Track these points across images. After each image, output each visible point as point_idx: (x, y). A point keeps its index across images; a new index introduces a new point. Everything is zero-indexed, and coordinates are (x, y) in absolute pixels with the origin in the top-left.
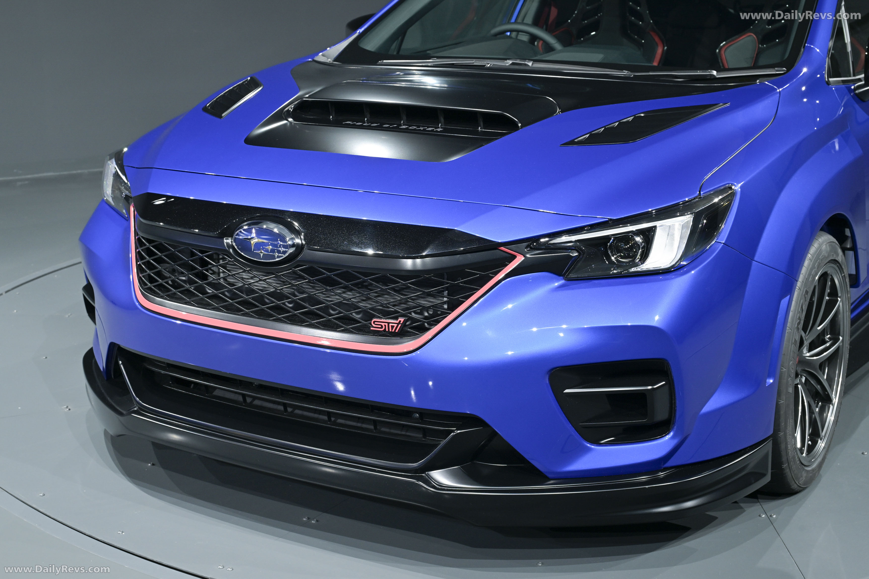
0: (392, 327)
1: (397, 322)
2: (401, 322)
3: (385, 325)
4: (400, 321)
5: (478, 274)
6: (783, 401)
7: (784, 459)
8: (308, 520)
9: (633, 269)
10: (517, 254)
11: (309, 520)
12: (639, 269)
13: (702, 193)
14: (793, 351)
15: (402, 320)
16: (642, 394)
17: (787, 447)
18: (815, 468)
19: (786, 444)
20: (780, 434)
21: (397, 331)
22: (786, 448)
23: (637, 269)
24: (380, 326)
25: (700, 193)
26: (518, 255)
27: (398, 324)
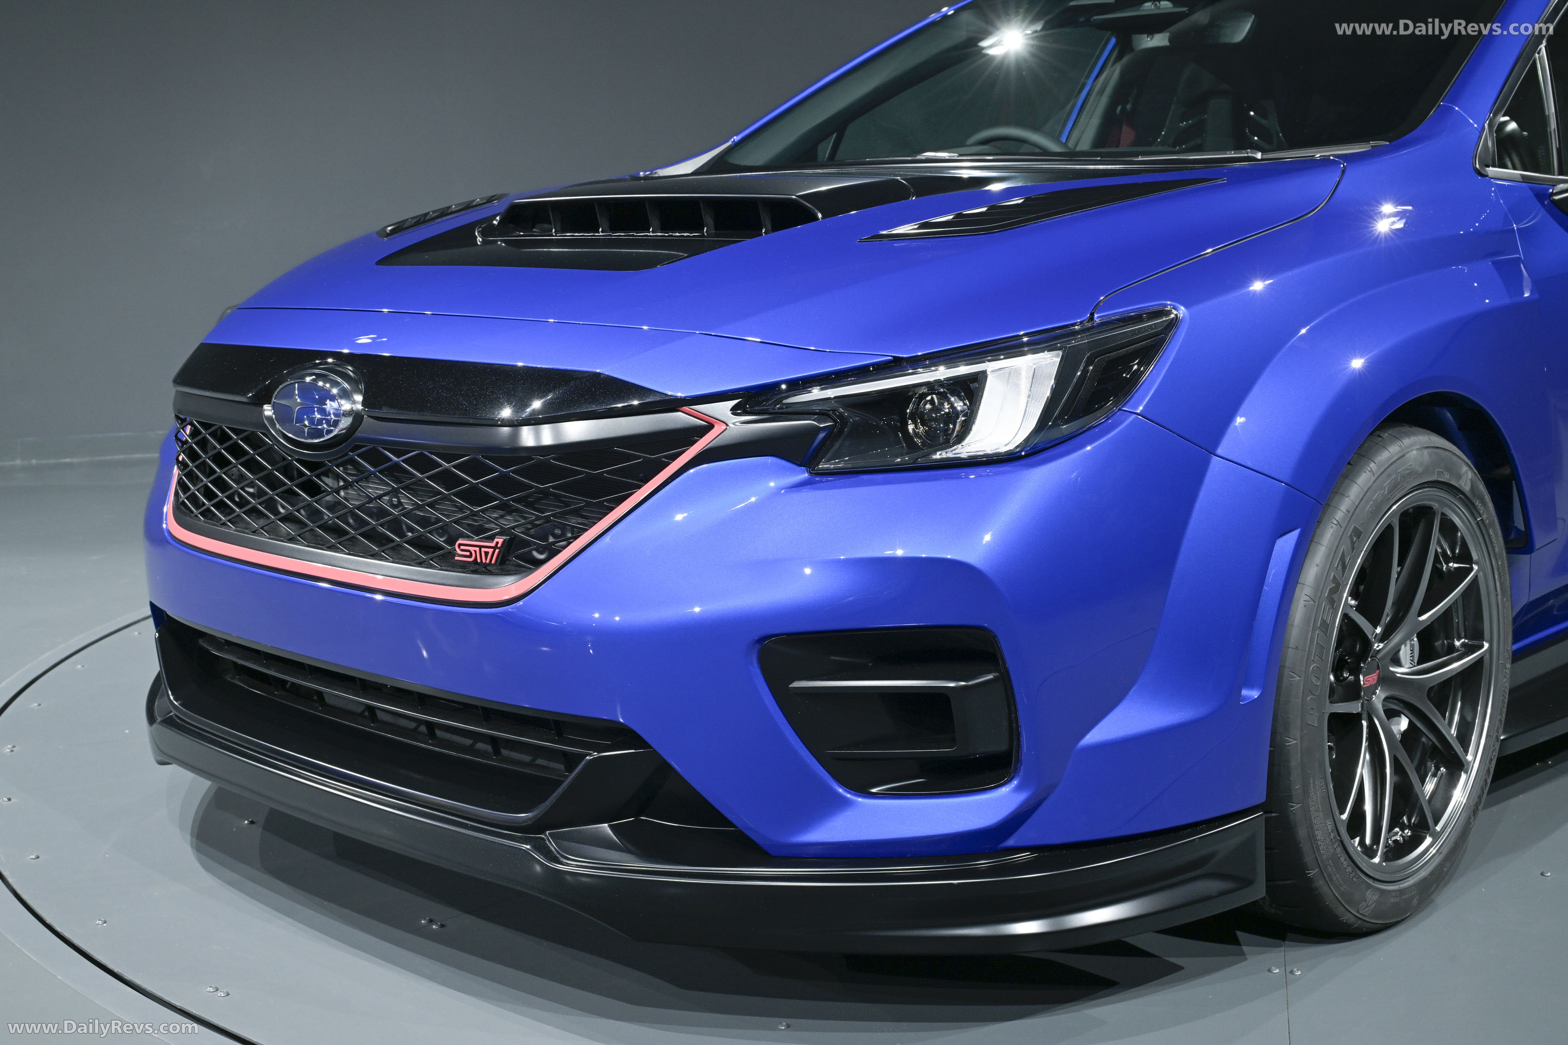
0: (486, 553)
1: (493, 544)
2: (499, 545)
3: (475, 551)
4: (497, 543)
5: (639, 457)
6: (1296, 741)
7: (1308, 859)
8: (428, 923)
9: (938, 453)
10: (715, 422)
11: (430, 924)
12: (950, 455)
13: (1096, 316)
14: (1317, 643)
15: (500, 540)
16: (939, 697)
17: (1314, 836)
18: (1409, 887)
19: (1311, 827)
20: (1293, 807)
21: (493, 562)
22: (1312, 837)
23: (946, 453)
24: (468, 553)
25: (1092, 314)
26: (717, 423)
27: (495, 548)
